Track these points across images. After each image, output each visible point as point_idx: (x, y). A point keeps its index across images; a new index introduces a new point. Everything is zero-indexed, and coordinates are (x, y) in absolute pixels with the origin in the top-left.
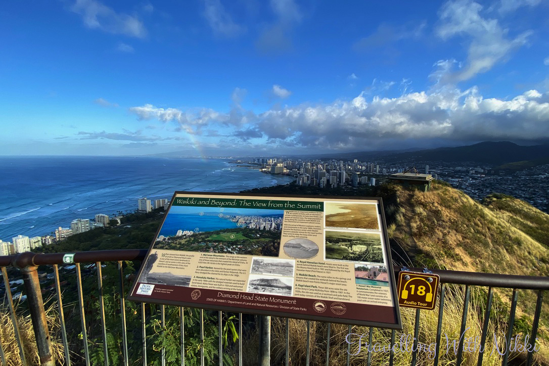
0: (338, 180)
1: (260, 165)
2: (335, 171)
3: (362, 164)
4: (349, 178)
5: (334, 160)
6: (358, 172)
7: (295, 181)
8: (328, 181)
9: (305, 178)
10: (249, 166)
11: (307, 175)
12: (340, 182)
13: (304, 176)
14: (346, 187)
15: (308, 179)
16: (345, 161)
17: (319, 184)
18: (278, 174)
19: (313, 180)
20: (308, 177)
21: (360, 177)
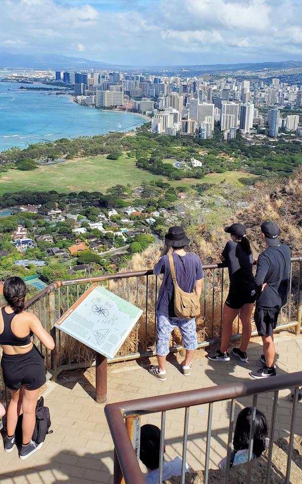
0: (238, 122)
1: (72, 87)
2: (233, 103)
3: (289, 88)
4: (261, 117)
5: (230, 79)
6: (279, 105)
7: (148, 125)
8: (218, 125)
9: (170, 119)
10: (47, 89)
11: (175, 111)
12: (242, 126)
13: (166, 113)
14: (255, 138)
15: (175, 121)
16: (254, 80)
17: (199, 131)
18: (111, 108)
19: (187, 123)
20: (176, 115)
21: (284, 116)
